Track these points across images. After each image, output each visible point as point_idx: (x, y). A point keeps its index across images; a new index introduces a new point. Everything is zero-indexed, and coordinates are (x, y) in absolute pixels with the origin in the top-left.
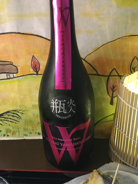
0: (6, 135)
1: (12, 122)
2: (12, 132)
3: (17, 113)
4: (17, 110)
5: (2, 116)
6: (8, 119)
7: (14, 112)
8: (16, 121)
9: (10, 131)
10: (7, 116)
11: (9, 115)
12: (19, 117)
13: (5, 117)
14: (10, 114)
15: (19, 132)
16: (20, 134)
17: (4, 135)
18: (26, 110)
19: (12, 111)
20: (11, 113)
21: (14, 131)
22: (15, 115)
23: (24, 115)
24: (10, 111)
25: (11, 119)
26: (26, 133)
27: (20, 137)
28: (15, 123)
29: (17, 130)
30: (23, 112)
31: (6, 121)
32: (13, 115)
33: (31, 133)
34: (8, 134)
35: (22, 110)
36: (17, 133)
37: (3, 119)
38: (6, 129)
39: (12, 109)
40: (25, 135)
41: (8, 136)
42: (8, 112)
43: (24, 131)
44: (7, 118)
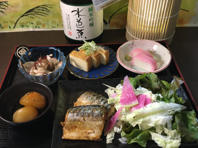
0: (38, 27)
1: (42, 15)
2: (42, 25)
3: (46, 7)
4: (46, 5)
5: (33, 11)
6: (39, 13)
7: (43, 7)
8: (46, 14)
9: (41, 23)
10: (37, 11)
11: (39, 10)
12: (48, 11)
13: (36, 11)
14: (39, 8)
15: (48, 24)
16: (49, 26)
17: (36, 27)
18: (54, 5)
19: (41, 6)
20: (41, 7)
21: (44, 24)
22: (44, 9)
23: (52, 9)
24: (40, 6)
25: (41, 12)
26: (54, 25)
27: (49, 29)
28: (45, 16)
29: (46, 22)
30: (51, 6)
31: (37, 14)
32: (43, 9)
33: (58, 25)
34: (39, 26)
35: (50, 5)
36: (46, 25)
37: (34, 13)
38: (36, 22)
39: (42, 4)
40: (53, 27)
41: (39, 27)
42: (38, 7)
43: (52, 23)
44: (37, 12)
